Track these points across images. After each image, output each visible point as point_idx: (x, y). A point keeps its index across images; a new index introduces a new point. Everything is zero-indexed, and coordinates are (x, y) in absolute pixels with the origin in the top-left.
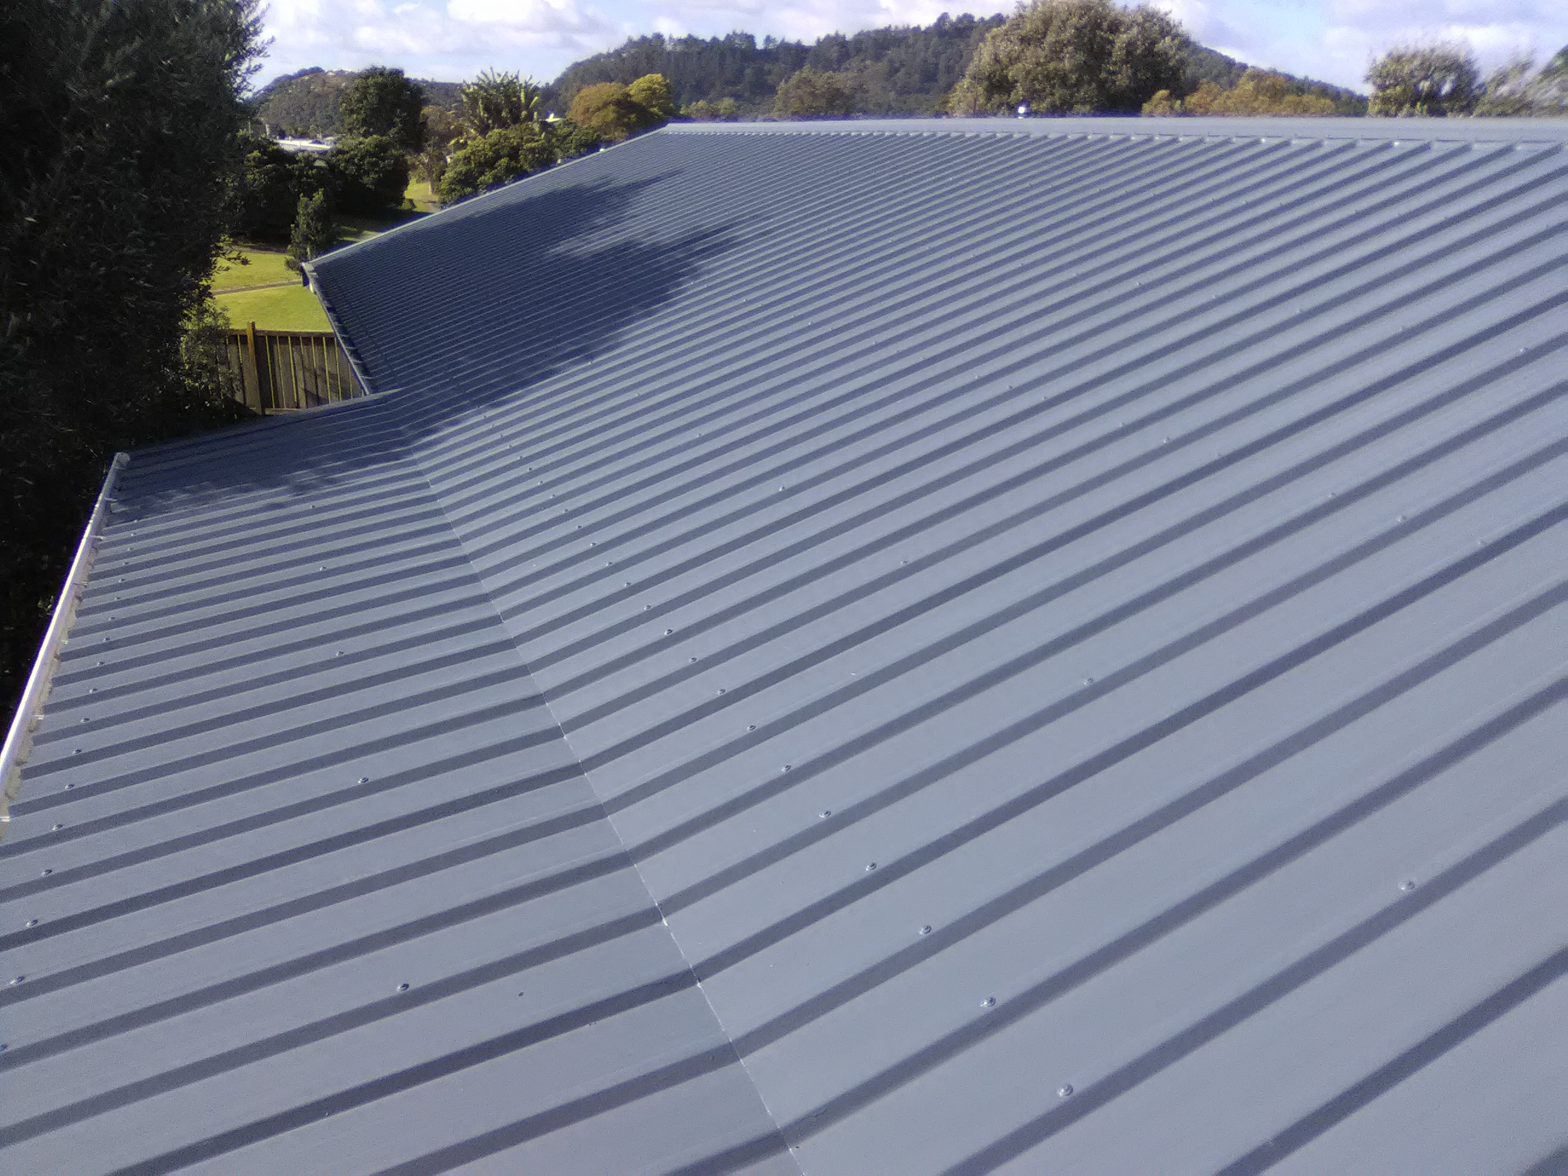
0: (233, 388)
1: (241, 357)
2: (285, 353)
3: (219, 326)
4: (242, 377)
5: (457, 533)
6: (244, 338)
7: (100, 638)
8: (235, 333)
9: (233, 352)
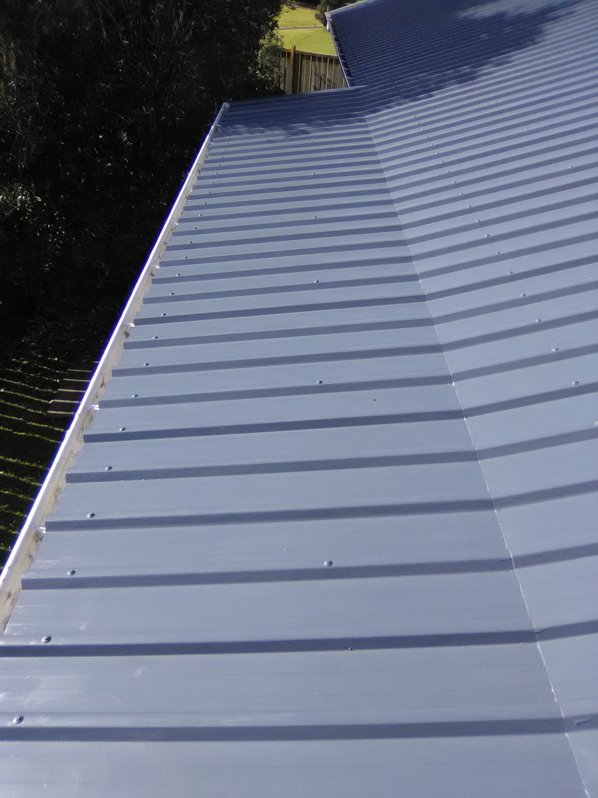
0: (280, 81)
1: (286, 64)
2: (308, 64)
3: (278, 46)
4: (285, 76)
5: (383, 166)
6: (289, 54)
7: (206, 191)
8: (285, 51)
9: (283, 62)
